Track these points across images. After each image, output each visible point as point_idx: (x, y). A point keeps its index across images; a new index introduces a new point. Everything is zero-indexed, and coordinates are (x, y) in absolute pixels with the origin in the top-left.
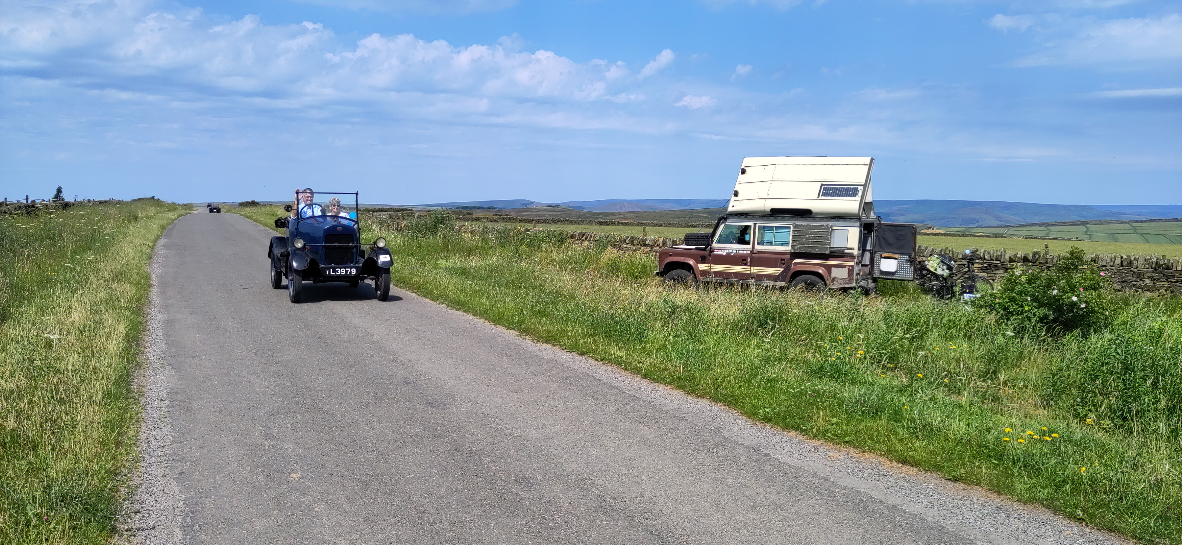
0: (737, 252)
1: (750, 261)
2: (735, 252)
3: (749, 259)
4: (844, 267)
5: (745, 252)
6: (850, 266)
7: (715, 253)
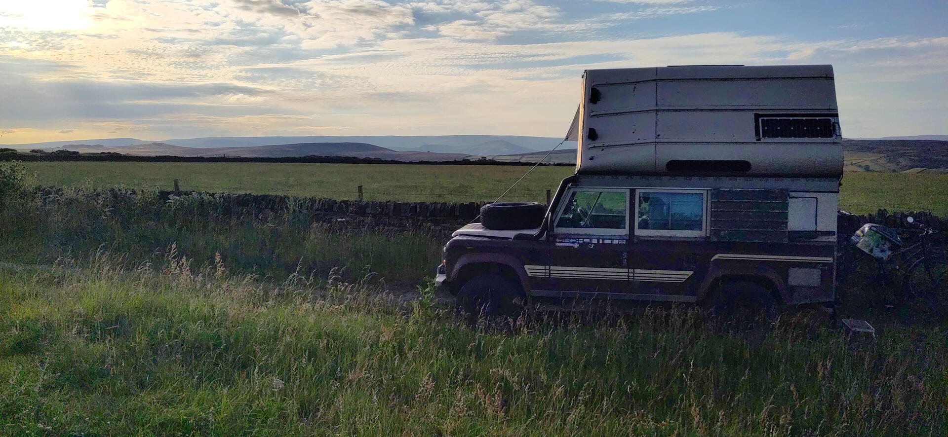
0: (601, 242)
1: (628, 259)
2: (595, 241)
3: (625, 255)
4: (813, 265)
5: (616, 242)
6: (824, 265)
7: (558, 244)
